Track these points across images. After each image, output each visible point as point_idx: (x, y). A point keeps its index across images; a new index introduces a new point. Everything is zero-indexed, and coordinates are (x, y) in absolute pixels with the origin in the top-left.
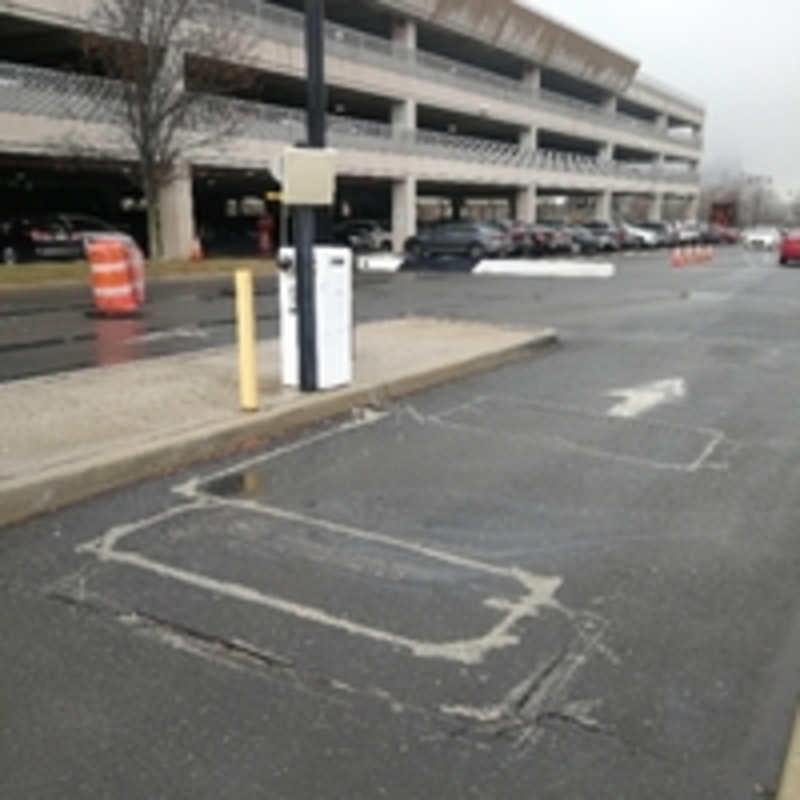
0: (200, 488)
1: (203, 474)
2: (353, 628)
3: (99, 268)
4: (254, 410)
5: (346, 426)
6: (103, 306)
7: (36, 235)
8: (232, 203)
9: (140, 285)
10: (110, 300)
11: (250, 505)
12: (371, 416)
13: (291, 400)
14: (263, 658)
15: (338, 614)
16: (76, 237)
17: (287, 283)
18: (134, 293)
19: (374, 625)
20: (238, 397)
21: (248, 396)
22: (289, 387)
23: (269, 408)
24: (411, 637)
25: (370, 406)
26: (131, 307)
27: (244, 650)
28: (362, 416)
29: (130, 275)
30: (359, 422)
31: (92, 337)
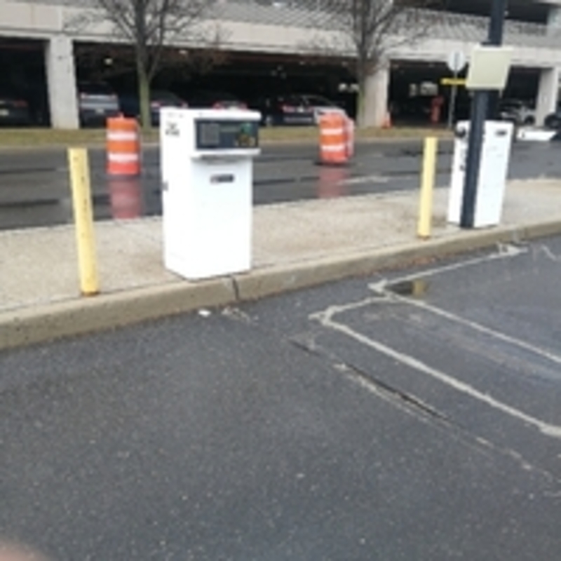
0: (388, 288)
1: (389, 279)
2: (494, 403)
3: (327, 132)
4: (427, 238)
5: (493, 256)
6: (326, 158)
7: (286, 109)
8: (413, 87)
9: (350, 144)
10: (331, 153)
11: (420, 303)
12: (513, 251)
13: (453, 233)
14: (429, 411)
15: (483, 391)
16: (310, 110)
17: (461, 147)
18: (346, 149)
19: (510, 404)
20: (416, 227)
21: (424, 227)
22: (452, 223)
23: (437, 237)
24: (540, 419)
25: (512, 243)
26: (343, 159)
27: (415, 403)
28: (505, 250)
29: (345, 137)
30: (502, 254)
31: (317, 178)
